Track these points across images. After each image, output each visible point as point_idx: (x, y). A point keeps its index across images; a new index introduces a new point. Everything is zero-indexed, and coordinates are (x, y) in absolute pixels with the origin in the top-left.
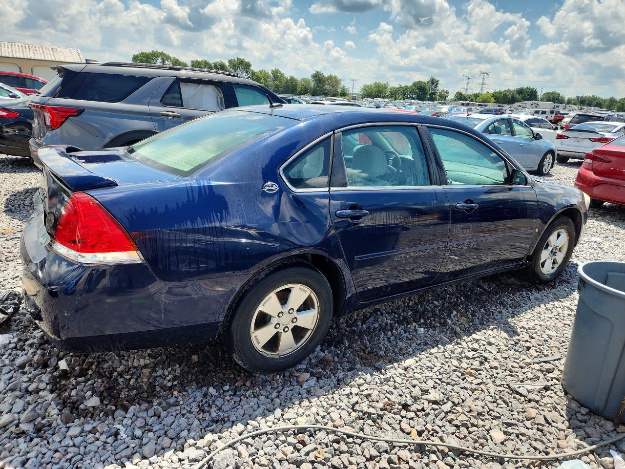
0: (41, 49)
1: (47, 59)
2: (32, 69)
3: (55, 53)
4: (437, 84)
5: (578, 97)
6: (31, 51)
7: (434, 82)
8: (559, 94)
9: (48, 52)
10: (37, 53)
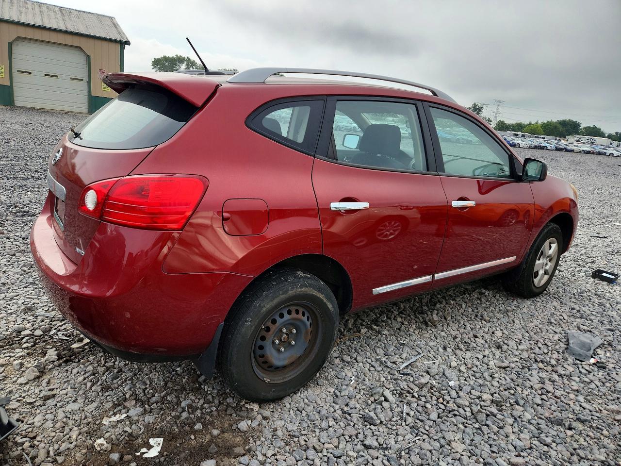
0: (37, 7)
1: (47, 25)
2: (10, 45)
3: (66, 18)
4: (480, 111)
5: (617, 133)
6: (15, 8)
7: (477, 109)
8: (600, 130)
9: (52, 14)
10: (26, 13)
